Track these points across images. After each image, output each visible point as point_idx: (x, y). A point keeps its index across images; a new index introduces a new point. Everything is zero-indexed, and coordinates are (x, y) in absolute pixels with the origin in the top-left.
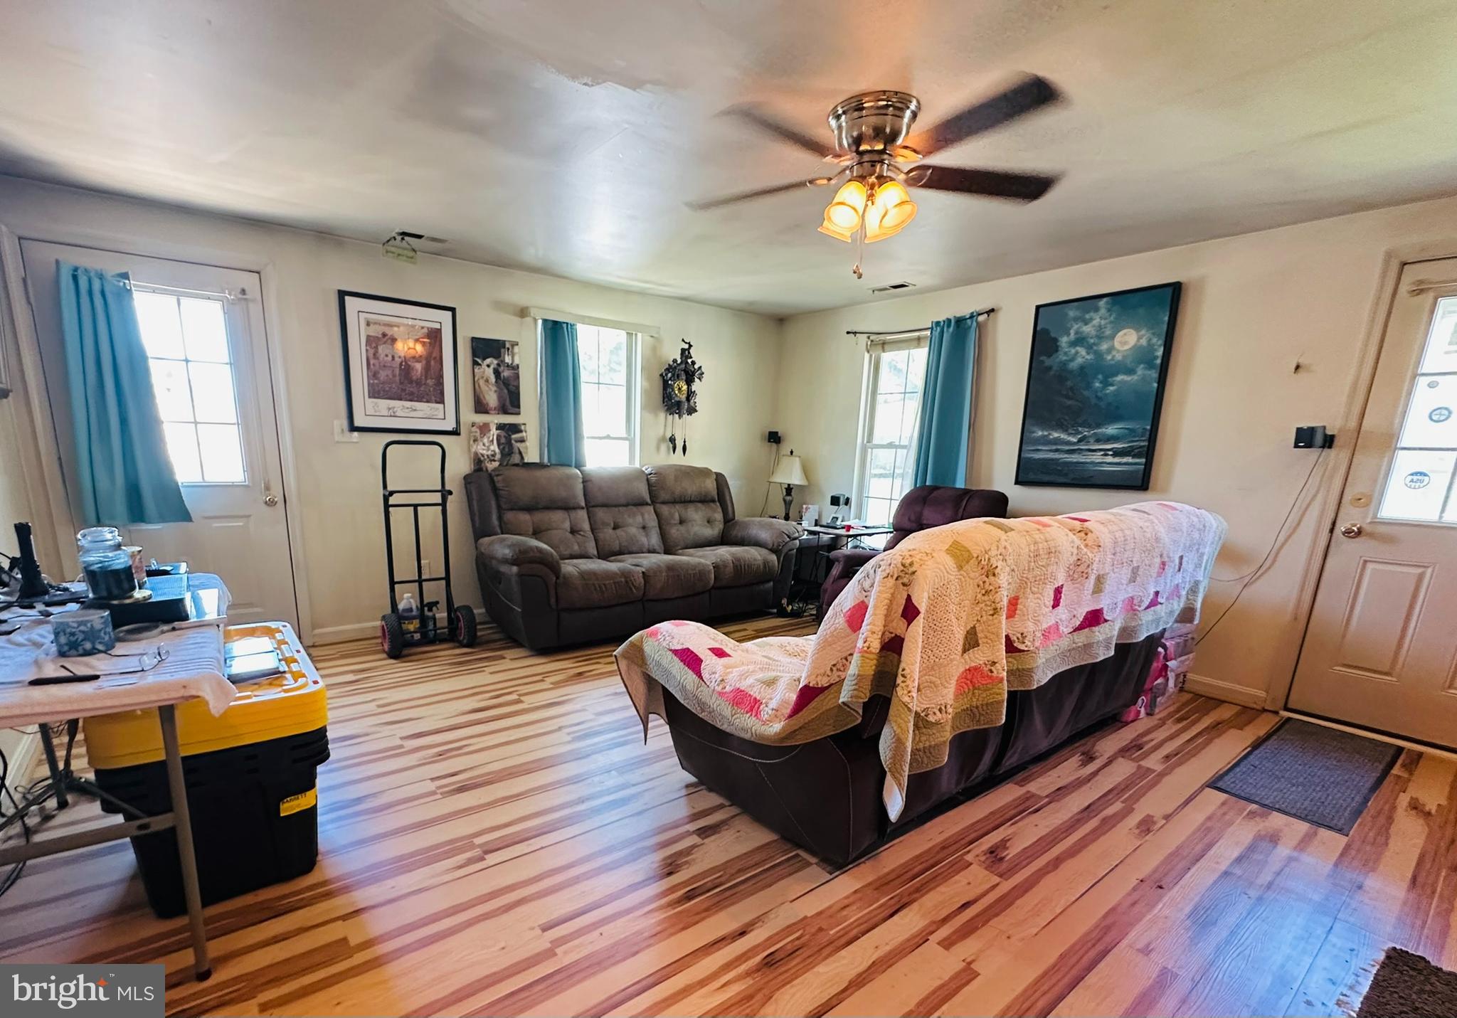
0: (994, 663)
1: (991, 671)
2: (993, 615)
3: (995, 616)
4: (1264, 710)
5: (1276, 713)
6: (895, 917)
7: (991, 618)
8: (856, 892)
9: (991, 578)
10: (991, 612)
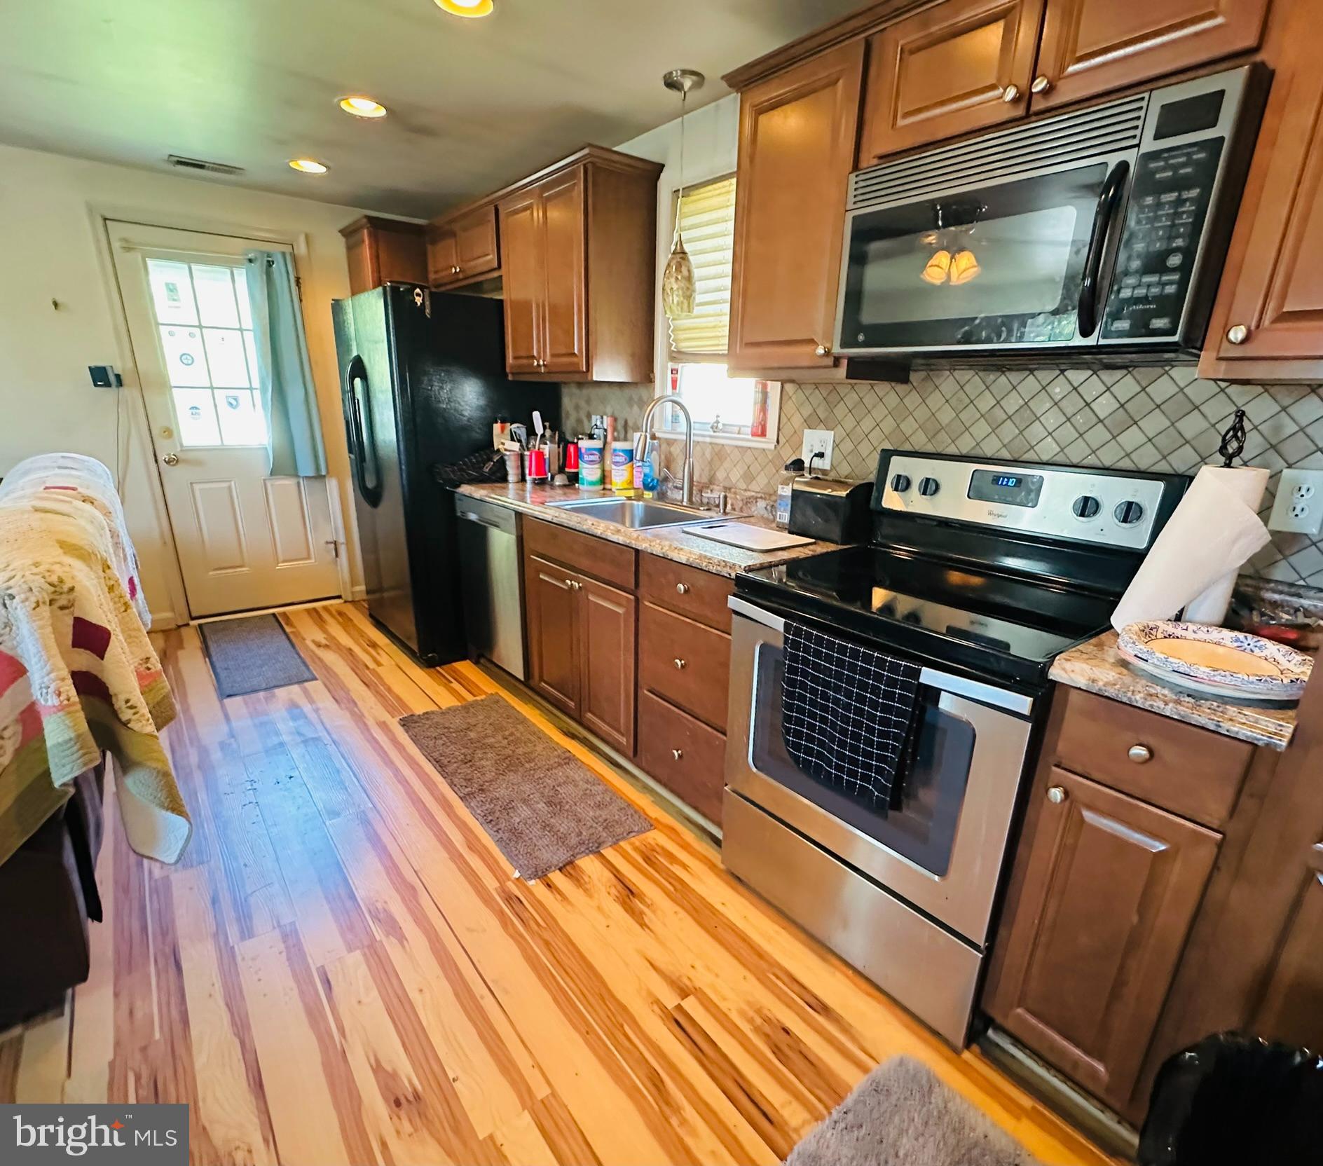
0: (148, 659)
1: (149, 669)
2: (126, 611)
3: (129, 611)
4: (179, 627)
5: (187, 625)
6: (185, 966)
7: (125, 614)
8: (116, 995)
9: (107, 571)
10: (123, 609)
